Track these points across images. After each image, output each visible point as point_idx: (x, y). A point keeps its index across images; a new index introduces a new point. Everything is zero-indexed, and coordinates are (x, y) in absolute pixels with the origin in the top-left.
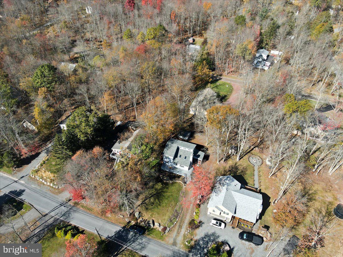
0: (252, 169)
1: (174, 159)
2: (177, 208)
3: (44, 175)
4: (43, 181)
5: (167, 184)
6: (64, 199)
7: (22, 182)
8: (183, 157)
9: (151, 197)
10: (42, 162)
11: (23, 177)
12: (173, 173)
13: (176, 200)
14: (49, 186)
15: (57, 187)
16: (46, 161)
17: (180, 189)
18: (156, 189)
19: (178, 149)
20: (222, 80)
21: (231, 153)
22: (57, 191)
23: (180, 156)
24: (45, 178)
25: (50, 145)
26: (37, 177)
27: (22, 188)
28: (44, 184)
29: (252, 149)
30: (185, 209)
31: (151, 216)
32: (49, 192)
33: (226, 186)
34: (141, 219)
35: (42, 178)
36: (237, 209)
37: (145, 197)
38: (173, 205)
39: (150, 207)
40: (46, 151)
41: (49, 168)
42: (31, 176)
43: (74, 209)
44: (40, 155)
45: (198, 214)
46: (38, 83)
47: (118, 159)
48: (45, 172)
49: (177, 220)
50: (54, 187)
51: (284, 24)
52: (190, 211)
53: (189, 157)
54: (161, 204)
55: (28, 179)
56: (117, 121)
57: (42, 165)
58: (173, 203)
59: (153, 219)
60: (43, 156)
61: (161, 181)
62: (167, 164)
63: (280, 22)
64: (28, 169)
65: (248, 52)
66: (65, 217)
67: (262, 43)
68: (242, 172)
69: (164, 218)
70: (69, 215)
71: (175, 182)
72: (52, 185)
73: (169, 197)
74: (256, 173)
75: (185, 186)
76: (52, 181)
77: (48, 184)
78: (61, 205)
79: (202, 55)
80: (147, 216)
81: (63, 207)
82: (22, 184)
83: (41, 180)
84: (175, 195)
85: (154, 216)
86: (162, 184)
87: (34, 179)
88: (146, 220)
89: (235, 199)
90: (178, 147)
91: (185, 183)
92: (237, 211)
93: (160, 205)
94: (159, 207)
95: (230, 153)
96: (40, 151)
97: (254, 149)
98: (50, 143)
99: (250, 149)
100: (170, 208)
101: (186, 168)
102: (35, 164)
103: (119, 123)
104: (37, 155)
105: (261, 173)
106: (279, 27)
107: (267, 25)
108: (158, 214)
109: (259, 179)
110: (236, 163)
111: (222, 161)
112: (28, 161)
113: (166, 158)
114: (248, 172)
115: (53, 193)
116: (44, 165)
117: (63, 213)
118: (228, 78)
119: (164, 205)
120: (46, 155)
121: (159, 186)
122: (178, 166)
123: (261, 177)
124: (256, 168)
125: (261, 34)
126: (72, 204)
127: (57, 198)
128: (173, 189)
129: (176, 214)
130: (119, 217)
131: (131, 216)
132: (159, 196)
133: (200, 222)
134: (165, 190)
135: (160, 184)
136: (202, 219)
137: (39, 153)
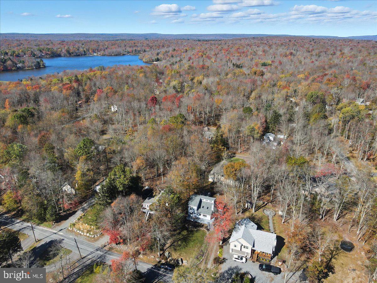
0: (267, 218)
1: (198, 209)
2: (203, 249)
3: (81, 227)
4: (80, 232)
5: (192, 231)
6: (100, 246)
7: (61, 233)
8: (205, 207)
9: (178, 241)
10: (79, 217)
11: (62, 229)
12: (197, 222)
13: (202, 243)
14: (86, 236)
15: (93, 236)
16: (83, 217)
17: (204, 235)
18: (183, 235)
19: (201, 201)
20: (236, 157)
21: (248, 207)
22: (93, 239)
23: (203, 207)
24: (82, 229)
25: (86, 205)
26: (74, 229)
27: (62, 238)
28: (81, 235)
29: (266, 204)
30: (209, 249)
31: (180, 255)
32: (85, 241)
33: (244, 225)
34: (170, 258)
35: (79, 229)
36: (255, 243)
37: (174, 241)
38: (199, 246)
39: (178, 248)
40: (82, 209)
41: (86, 221)
42: (69, 228)
43: (109, 253)
44: (77, 213)
45: (222, 253)
46: (80, 153)
47: (148, 212)
48: (82, 224)
49: (203, 258)
50: (90, 236)
51: (285, 113)
52: (214, 251)
53: (211, 207)
54: (188, 246)
55: (67, 232)
56: (145, 186)
57: (79, 219)
58: (199, 245)
59: (182, 258)
60: (79, 213)
61: (187, 229)
62: (192, 215)
63: (281, 112)
64: (66, 224)
65: (256, 132)
66: (101, 259)
67: (269, 129)
68: (258, 220)
69: (191, 256)
70: (105, 257)
71: (199, 230)
72: (88, 235)
73: (194, 240)
74: (271, 221)
75: (209, 232)
76: (88, 231)
77: (85, 234)
78: (97, 250)
79: (217, 137)
80: (175, 256)
81: (99, 252)
82: (62, 236)
83: (78, 231)
84: (200, 239)
85: (182, 255)
86: (187, 231)
87: (72, 231)
88: (175, 259)
89: (253, 236)
90: (201, 199)
91: (208, 230)
92: (255, 245)
93: (186, 246)
94: (186, 248)
95: (246, 207)
96: (77, 210)
97: (268, 204)
98: (86, 203)
99: (264, 205)
100: (196, 248)
101: (209, 217)
102: (73, 219)
103: (147, 187)
104: (74, 213)
105: (275, 221)
106: (281, 116)
107: (270, 115)
108: (186, 253)
109: (274, 226)
110: (252, 214)
111: (240, 214)
112: (66, 218)
113: (191, 209)
114: (264, 220)
115: (89, 241)
116: (81, 219)
117: (99, 256)
118: (241, 155)
119: (191, 246)
120: (82, 212)
121: (185, 233)
122: (201, 217)
123: (275, 224)
124: (270, 218)
125: (266, 121)
126: (107, 249)
127: (93, 245)
128: (197, 235)
129: (201, 253)
130: (150, 258)
131: (161, 257)
132: (185, 240)
133: (224, 259)
134: (191, 235)
135: (185, 231)
136: (225, 256)
137: (76, 211)
